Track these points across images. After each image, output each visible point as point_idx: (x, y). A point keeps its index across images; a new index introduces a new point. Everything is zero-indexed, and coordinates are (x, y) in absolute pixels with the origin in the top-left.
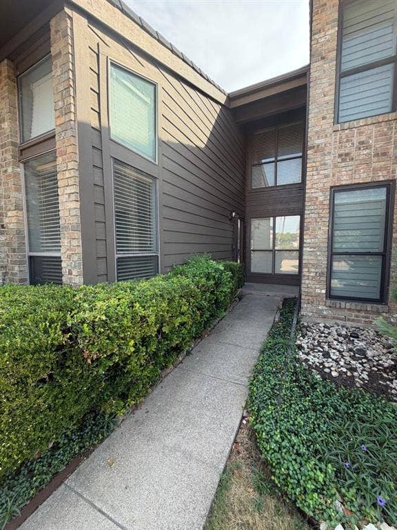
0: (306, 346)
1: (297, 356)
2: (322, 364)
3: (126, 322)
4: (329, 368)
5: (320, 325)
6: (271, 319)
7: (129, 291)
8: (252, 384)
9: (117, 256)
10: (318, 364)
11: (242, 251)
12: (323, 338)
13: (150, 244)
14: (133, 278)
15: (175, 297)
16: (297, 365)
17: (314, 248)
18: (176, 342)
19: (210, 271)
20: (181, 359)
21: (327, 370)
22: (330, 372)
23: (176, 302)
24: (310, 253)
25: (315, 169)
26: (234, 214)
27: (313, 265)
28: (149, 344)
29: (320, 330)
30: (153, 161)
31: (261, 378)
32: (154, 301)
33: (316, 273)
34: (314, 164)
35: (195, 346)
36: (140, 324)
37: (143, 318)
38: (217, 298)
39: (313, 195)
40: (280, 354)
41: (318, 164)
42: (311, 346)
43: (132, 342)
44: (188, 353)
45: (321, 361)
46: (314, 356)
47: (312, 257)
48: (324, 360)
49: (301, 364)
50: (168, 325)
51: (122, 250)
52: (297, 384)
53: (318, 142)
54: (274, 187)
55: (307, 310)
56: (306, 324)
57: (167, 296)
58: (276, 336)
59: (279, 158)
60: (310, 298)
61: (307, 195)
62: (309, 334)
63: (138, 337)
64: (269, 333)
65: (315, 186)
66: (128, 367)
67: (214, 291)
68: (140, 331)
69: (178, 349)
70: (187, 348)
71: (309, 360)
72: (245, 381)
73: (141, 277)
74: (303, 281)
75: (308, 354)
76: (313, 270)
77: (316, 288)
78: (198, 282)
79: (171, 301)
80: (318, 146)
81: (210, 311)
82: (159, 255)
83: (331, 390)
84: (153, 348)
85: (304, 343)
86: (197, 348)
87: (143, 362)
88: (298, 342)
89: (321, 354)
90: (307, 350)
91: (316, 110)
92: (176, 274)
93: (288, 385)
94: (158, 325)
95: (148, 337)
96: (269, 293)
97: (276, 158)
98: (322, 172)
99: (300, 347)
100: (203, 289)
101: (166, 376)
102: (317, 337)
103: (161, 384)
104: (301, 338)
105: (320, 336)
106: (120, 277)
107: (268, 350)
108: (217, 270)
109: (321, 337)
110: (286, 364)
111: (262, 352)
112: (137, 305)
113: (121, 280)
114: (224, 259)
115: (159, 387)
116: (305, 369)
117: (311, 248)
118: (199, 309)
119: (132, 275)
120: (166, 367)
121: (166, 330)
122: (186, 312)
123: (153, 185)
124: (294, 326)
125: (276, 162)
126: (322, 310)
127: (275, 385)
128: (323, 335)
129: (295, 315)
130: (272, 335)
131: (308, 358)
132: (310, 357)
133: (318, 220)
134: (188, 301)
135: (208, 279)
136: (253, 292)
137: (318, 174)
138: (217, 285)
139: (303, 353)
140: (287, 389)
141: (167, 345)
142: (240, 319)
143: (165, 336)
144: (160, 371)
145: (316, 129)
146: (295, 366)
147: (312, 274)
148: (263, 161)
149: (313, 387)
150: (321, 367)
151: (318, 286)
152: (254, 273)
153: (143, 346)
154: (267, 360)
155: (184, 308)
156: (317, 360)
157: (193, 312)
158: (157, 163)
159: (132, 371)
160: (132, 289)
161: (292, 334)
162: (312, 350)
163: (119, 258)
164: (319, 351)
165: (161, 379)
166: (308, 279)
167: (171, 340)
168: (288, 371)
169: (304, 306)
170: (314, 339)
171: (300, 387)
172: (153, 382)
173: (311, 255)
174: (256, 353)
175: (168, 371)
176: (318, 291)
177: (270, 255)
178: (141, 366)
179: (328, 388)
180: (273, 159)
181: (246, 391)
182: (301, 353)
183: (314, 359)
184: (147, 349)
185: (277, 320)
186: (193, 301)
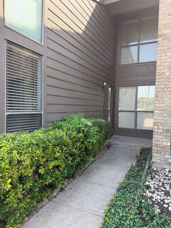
0: (152, 186)
1: (144, 194)
2: (163, 201)
3: (3, 165)
4: (168, 204)
5: (166, 170)
6: (130, 164)
7: (11, 141)
8: (106, 216)
9: (6, 114)
10: (160, 201)
11: (112, 111)
12: (166, 180)
13: (36, 105)
14: (18, 131)
15: (49, 145)
16: (143, 201)
17: (162, 111)
18: (49, 181)
19: (80, 126)
20: (55, 194)
21: (166, 206)
22: (168, 207)
23: (50, 149)
24: (159, 115)
25: (163, 51)
26: (105, 84)
27: (161, 123)
28: (26, 183)
29: (165, 174)
30: (39, 43)
31: (113, 210)
32: (30, 149)
33: (164, 130)
34: (162, 48)
35: (68, 184)
36: (17, 167)
37: (19, 162)
38: (86, 147)
39: (162, 71)
40: (131, 192)
41: (165, 48)
42: (156, 186)
43: (10, 180)
44: (62, 190)
45: (162, 199)
46: (158, 195)
47: (160, 118)
48: (165, 197)
49: (146, 201)
50: (44, 167)
51: (11, 109)
52: (140, 216)
53: (165, 32)
54: (137, 63)
55: (156, 158)
56: (155, 169)
57: (41, 145)
58: (131, 178)
59: (141, 42)
60: (159, 149)
61: (157, 71)
62: (157, 177)
63: (15, 176)
64: (126, 175)
65: (163, 64)
66: (8, 200)
67: (83, 141)
68: (17, 172)
69: (52, 186)
70: (60, 186)
71: (153, 198)
72: (102, 212)
73: (25, 130)
74: (154, 136)
75: (153, 193)
76: (161, 127)
77: (163, 141)
78: (71, 134)
79: (45, 149)
80: (166, 34)
81: (80, 157)
82: (42, 113)
83: (166, 221)
84: (29, 185)
85: (151, 184)
86: (69, 186)
87: (20, 196)
88: (147, 183)
89: (163, 193)
90: (153, 190)
91: (164, 9)
92: (54, 128)
93: (132, 217)
94: (34, 168)
95: (25, 176)
96: (131, 144)
97: (139, 42)
98: (168, 54)
99: (148, 187)
100: (74, 140)
101: (41, 207)
102: (162, 180)
103: (37, 214)
104: (150, 180)
105: (164, 179)
106: (9, 129)
107: (123, 189)
108: (86, 126)
109: (166, 179)
110: (134, 200)
111: (118, 190)
112: (15, 152)
113: (9, 132)
114: (96, 117)
115: (35, 216)
116: (149, 205)
117: (160, 110)
118: (71, 155)
119: (18, 128)
120: (42, 200)
121: (41, 171)
122: (58, 157)
123: (39, 61)
124: (146, 170)
125: (139, 45)
126: (167, 159)
127: (123, 216)
128: (167, 178)
129: (148, 162)
130: (128, 177)
131: (153, 196)
132: (155, 195)
133: (165, 90)
134: (62, 149)
135: (79, 132)
136: (119, 143)
137: (166, 55)
138: (86, 136)
139: (149, 192)
140: (131, 219)
141: (42, 183)
142: (106, 164)
143: (40, 176)
144: (35, 203)
145: (164, 23)
146: (141, 202)
147: (161, 131)
148: (131, 44)
149: (152, 219)
150: (162, 203)
151: (165, 140)
152: (121, 128)
153: (20, 184)
154: (121, 197)
155: (58, 155)
156: (159, 197)
157: (66, 157)
158: (42, 44)
159: (10, 203)
160: (13, 139)
161: (143, 177)
162: (157, 189)
163: (8, 115)
164: (162, 191)
165: (37, 210)
166: (157, 134)
167: (45, 179)
168: (135, 206)
169: (154, 154)
170: (160, 181)
171: (143, 219)
172: (30, 213)
173: (160, 116)
174: (114, 191)
175: (44, 203)
176: (165, 144)
177: (133, 114)
178: (19, 199)
179: (163, 220)
180: (137, 43)
181: (101, 221)
182: (148, 192)
183: (157, 197)
184: (23, 186)
185: (134, 165)
186: (65, 149)
